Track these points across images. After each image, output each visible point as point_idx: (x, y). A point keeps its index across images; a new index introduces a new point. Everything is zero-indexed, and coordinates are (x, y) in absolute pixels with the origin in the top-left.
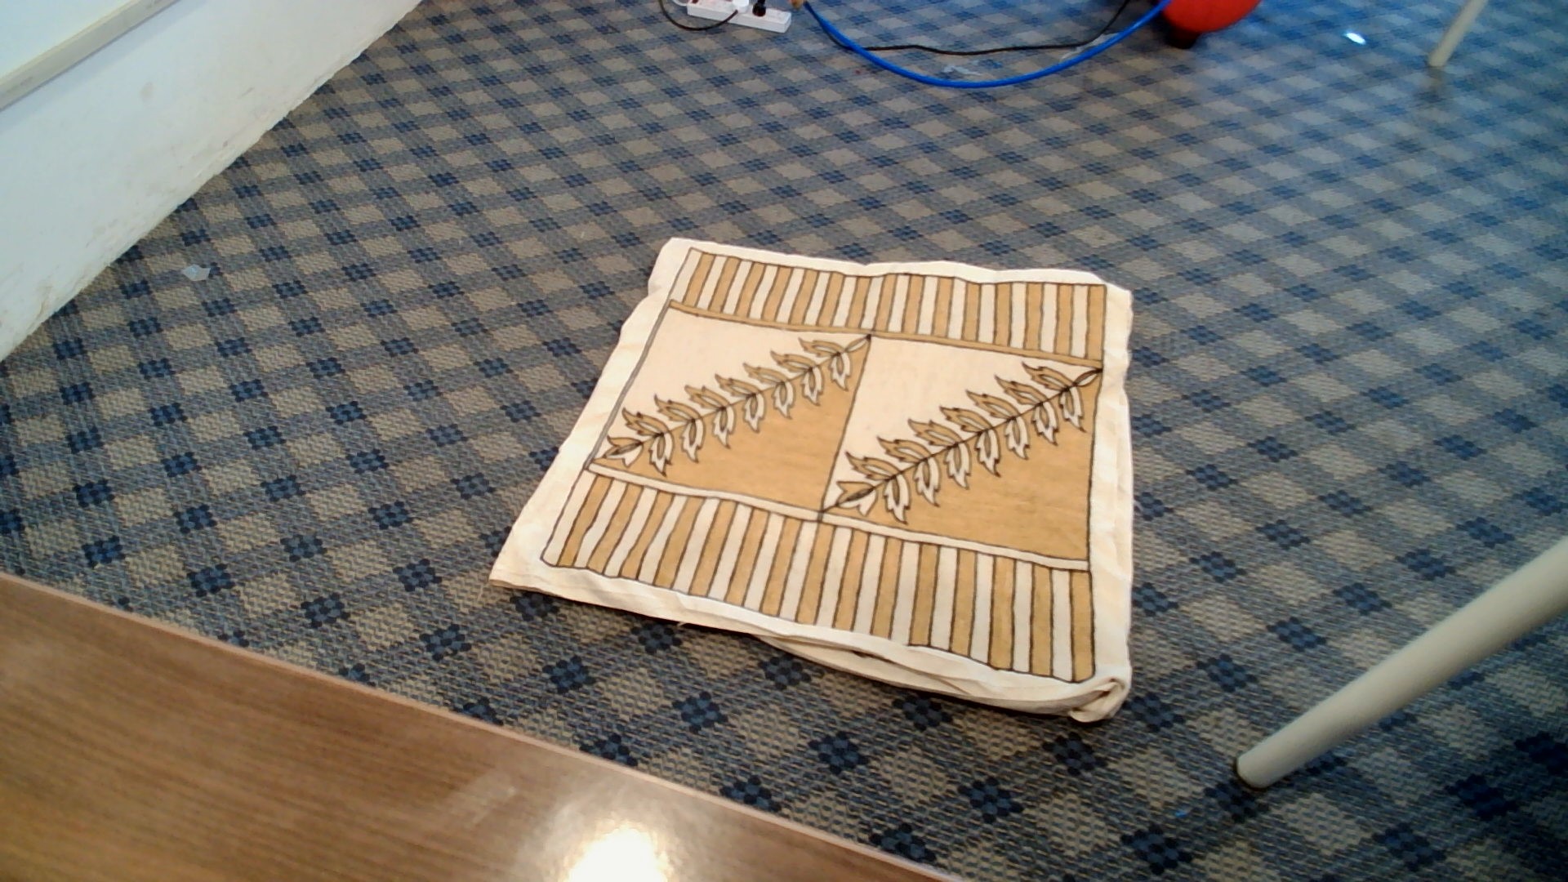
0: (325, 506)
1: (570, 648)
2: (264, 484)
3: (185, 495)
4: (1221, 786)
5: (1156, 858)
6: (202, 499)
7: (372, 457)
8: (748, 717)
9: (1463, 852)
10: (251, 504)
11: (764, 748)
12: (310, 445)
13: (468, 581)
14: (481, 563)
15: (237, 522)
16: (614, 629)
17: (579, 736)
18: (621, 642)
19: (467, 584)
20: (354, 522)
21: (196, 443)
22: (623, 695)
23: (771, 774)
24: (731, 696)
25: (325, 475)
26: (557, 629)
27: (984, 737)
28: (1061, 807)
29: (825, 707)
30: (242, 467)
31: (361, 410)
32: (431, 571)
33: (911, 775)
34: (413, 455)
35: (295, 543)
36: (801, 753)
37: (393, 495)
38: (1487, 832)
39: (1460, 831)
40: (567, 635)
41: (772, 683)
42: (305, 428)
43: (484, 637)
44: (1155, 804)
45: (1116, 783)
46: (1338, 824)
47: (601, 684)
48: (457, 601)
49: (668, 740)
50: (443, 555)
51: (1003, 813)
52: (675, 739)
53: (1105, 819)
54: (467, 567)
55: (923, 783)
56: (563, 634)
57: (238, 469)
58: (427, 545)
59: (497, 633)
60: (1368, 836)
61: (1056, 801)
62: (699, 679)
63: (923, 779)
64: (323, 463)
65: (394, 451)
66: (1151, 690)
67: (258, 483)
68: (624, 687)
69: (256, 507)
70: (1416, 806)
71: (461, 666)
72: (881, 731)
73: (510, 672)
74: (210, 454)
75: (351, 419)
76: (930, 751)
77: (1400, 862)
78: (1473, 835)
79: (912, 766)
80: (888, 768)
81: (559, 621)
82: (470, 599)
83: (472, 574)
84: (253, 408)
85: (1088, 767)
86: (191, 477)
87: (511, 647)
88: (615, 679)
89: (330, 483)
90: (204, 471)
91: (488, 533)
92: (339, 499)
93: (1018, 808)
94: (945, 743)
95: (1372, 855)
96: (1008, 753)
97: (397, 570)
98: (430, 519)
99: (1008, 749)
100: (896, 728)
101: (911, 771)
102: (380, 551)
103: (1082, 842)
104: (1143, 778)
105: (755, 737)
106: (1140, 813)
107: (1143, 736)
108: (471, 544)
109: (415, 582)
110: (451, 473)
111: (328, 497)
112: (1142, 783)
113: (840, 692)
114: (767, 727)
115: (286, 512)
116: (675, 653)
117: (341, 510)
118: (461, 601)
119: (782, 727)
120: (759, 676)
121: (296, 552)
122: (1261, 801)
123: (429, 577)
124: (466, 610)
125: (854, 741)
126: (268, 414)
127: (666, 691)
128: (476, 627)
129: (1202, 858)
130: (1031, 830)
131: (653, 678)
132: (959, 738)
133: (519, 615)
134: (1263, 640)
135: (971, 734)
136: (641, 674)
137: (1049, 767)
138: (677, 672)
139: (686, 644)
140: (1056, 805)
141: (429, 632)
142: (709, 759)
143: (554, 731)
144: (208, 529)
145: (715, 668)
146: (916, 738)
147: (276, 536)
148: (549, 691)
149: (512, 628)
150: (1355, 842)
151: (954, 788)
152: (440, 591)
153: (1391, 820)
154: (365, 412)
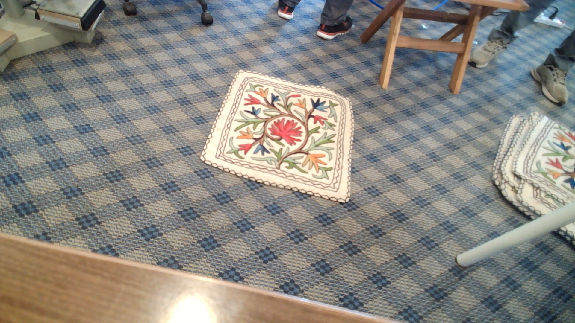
0: (80, 172)
1: (208, 232)
2: (47, 163)
3: (6, 168)
4: (453, 268)
5: (436, 296)
6: (15, 170)
7: (101, 149)
8: (286, 256)
9: (526, 284)
10: (42, 172)
11: (294, 268)
12: (68, 144)
13: (157, 205)
14: (162, 197)
15: (36, 181)
16: (225, 223)
17: (217, 269)
18: (230, 228)
19: (156, 207)
20: (96, 180)
21: (7, 142)
22: (234, 250)
23: (298, 278)
24: (277, 248)
25: (78, 158)
26: (201, 224)
27: (373, 257)
28: (403, 281)
29: (315, 250)
30: (34, 154)
31: (91, 128)
32: (138, 201)
33: (351, 274)
34: (121, 149)
35: (68, 190)
36: (308, 269)
37: (114, 167)
38: (531, 276)
39: (524, 276)
40: (205, 226)
41: (293, 242)
42: (64, 136)
43: (168, 230)
44: (434, 276)
45: (420, 270)
46: (489, 278)
47: (223, 247)
48: (153, 214)
49: (255, 268)
50: (143, 194)
51: (384, 285)
52: (258, 267)
53: (418, 284)
54: (155, 199)
55: (355, 276)
56: (204, 226)
57: (32, 155)
58: (135, 189)
59: (174, 227)
60: (498, 281)
61: (402, 279)
62: (264, 242)
63: (356, 275)
64: (76, 152)
65: (111, 147)
66: (426, 235)
67: (44, 162)
68: (233, 247)
69: (45, 174)
70: (511, 269)
71: (159, 243)
72: (337, 258)
73: (182, 244)
74: (16, 148)
75: (87, 132)
76: (355, 264)
77: (509, 289)
78: (528, 278)
79: (350, 270)
80: (341, 272)
81: (201, 221)
82: (159, 213)
83: (158, 202)
84: (36, 126)
85: (410, 265)
86: (7, 159)
87: (182, 233)
88: (229, 244)
89: (81, 161)
90: (14, 156)
91: (163, 184)
92: (87, 169)
93: (389, 283)
94: (360, 260)
95: (501, 287)
96: (383, 262)
97: (122, 201)
98: (134, 178)
99: (382, 261)
100: (342, 256)
101: (350, 272)
102: (112, 193)
103: (412, 293)
104: (428, 267)
105: (289, 264)
106: (429, 280)
107: (426, 252)
108: (156, 189)
109: (131, 206)
110: (141, 157)
111: (81, 168)
112: (428, 269)
113: (319, 243)
114: (294, 259)
115: (61, 176)
116: (253, 232)
117: (90, 174)
118: (154, 214)
119: (300, 259)
120: (287, 239)
121: (69, 195)
122: (465, 272)
123: (138, 204)
124: (158, 218)
125: (328, 262)
126: (44, 129)
127: (252, 248)
128: (164, 225)
129: (450, 294)
130: (395, 290)
131: (245, 242)
132: (365, 258)
133: (183, 219)
134: (458, 215)
135: (369, 256)
136: (240, 241)
137: (397, 266)
138: (255, 240)
139: (256, 228)
140: (402, 280)
141: (142, 228)
142: (273, 274)
143: (206, 268)
144: (21, 184)
145: (270, 237)
146: (350, 260)
147: (57, 187)
148: (201, 251)
149: (181, 225)
150: (495, 283)
151: (366, 277)
152: (144, 210)
153: (505, 275)
154: (94, 129)
